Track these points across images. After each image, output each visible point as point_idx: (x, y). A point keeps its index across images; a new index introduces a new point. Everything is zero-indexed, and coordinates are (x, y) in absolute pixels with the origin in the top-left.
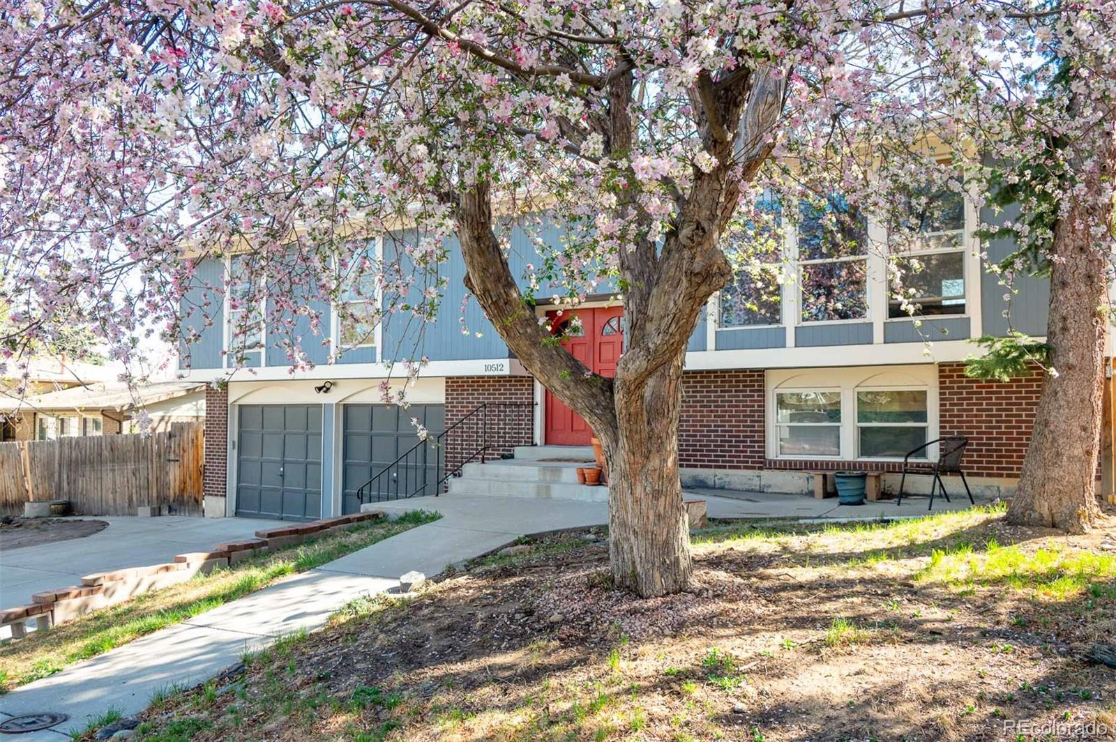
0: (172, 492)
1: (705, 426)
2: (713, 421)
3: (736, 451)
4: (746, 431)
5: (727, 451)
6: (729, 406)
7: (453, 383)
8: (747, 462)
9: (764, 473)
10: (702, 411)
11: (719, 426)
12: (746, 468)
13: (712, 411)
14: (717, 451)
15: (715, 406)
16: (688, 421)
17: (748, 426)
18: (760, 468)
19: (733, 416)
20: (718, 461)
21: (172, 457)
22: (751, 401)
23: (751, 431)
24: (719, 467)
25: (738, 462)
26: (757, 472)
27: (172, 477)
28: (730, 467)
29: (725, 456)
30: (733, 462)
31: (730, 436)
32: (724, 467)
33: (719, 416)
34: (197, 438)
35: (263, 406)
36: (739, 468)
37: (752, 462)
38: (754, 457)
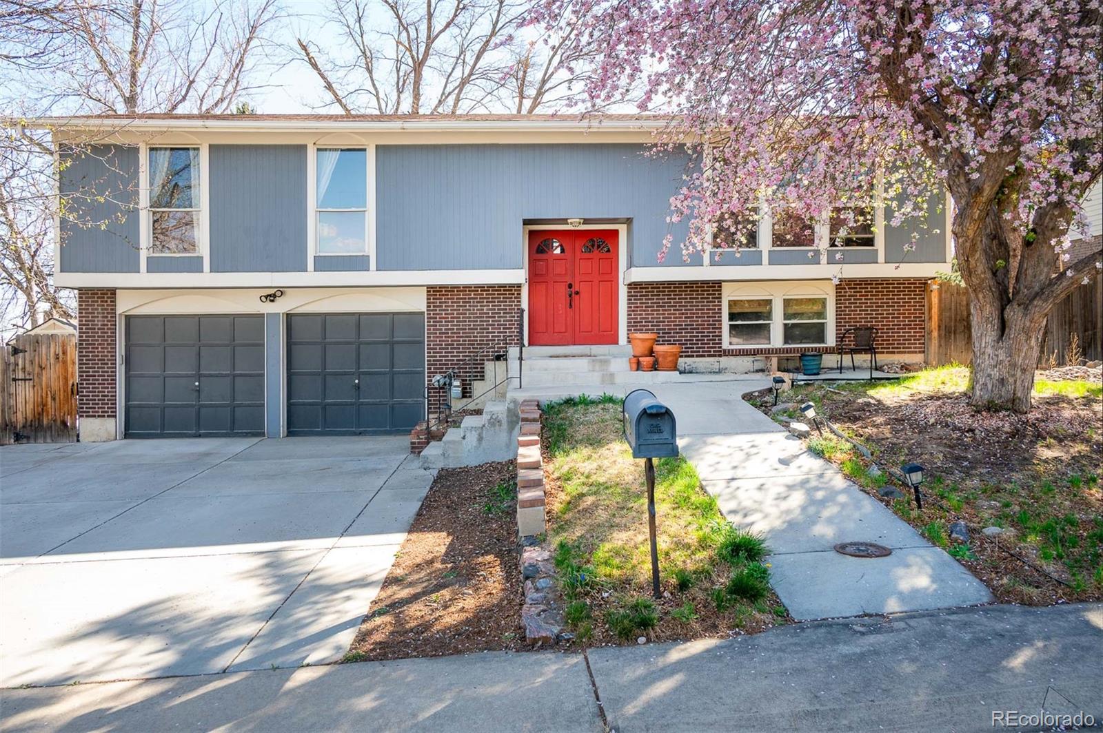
0: (20, 416)
1: (678, 325)
2: (684, 321)
3: (702, 344)
4: (709, 329)
5: (695, 344)
6: (696, 310)
7: (435, 292)
8: (710, 351)
9: (723, 359)
10: (675, 314)
11: (688, 325)
12: (709, 356)
13: (683, 314)
14: (687, 344)
15: (685, 310)
16: (664, 322)
17: (711, 325)
18: (720, 356)
19: (700, 317)
20: (688, 352)
21: (21, 376)
22: (713, 306)
23: (713, 328)
24: (689, 356)
25: (703, 352)
26: (717, 359)
27: (20, 399)
28: (697, 356)
29: (693, 348)
30: (699, 352)
31: (697, 333)
32: (693, 356)
33: (688, 317)
34: (64, 353)
35: (165, 317)
36: (704, 356)
37: (714, 351)
38: (715, 347)
